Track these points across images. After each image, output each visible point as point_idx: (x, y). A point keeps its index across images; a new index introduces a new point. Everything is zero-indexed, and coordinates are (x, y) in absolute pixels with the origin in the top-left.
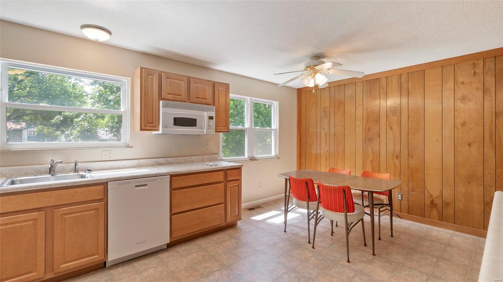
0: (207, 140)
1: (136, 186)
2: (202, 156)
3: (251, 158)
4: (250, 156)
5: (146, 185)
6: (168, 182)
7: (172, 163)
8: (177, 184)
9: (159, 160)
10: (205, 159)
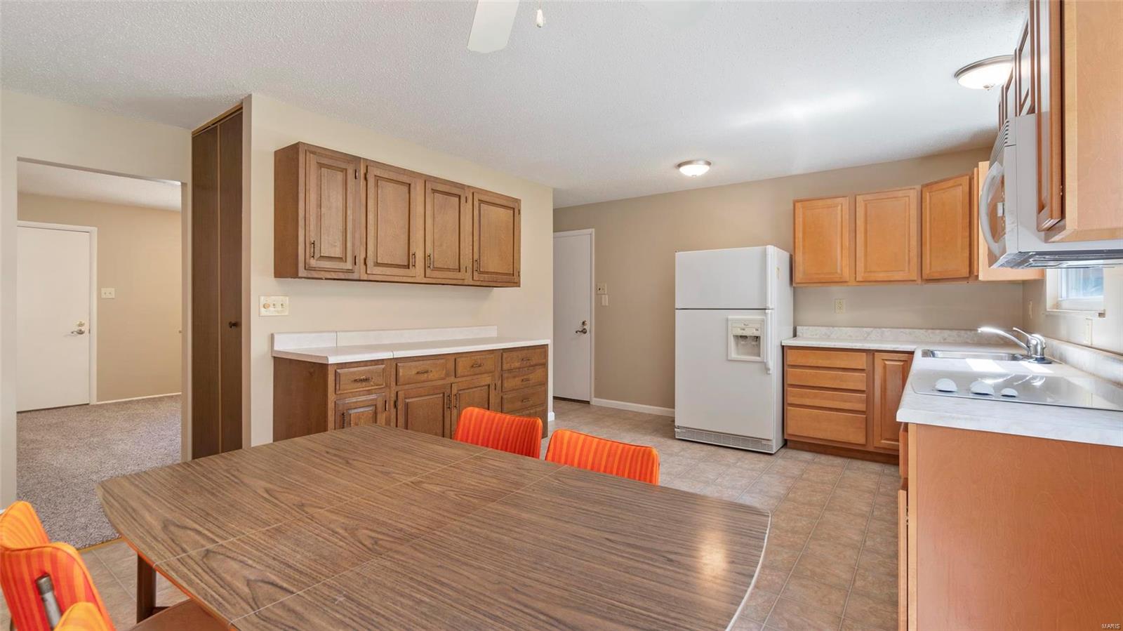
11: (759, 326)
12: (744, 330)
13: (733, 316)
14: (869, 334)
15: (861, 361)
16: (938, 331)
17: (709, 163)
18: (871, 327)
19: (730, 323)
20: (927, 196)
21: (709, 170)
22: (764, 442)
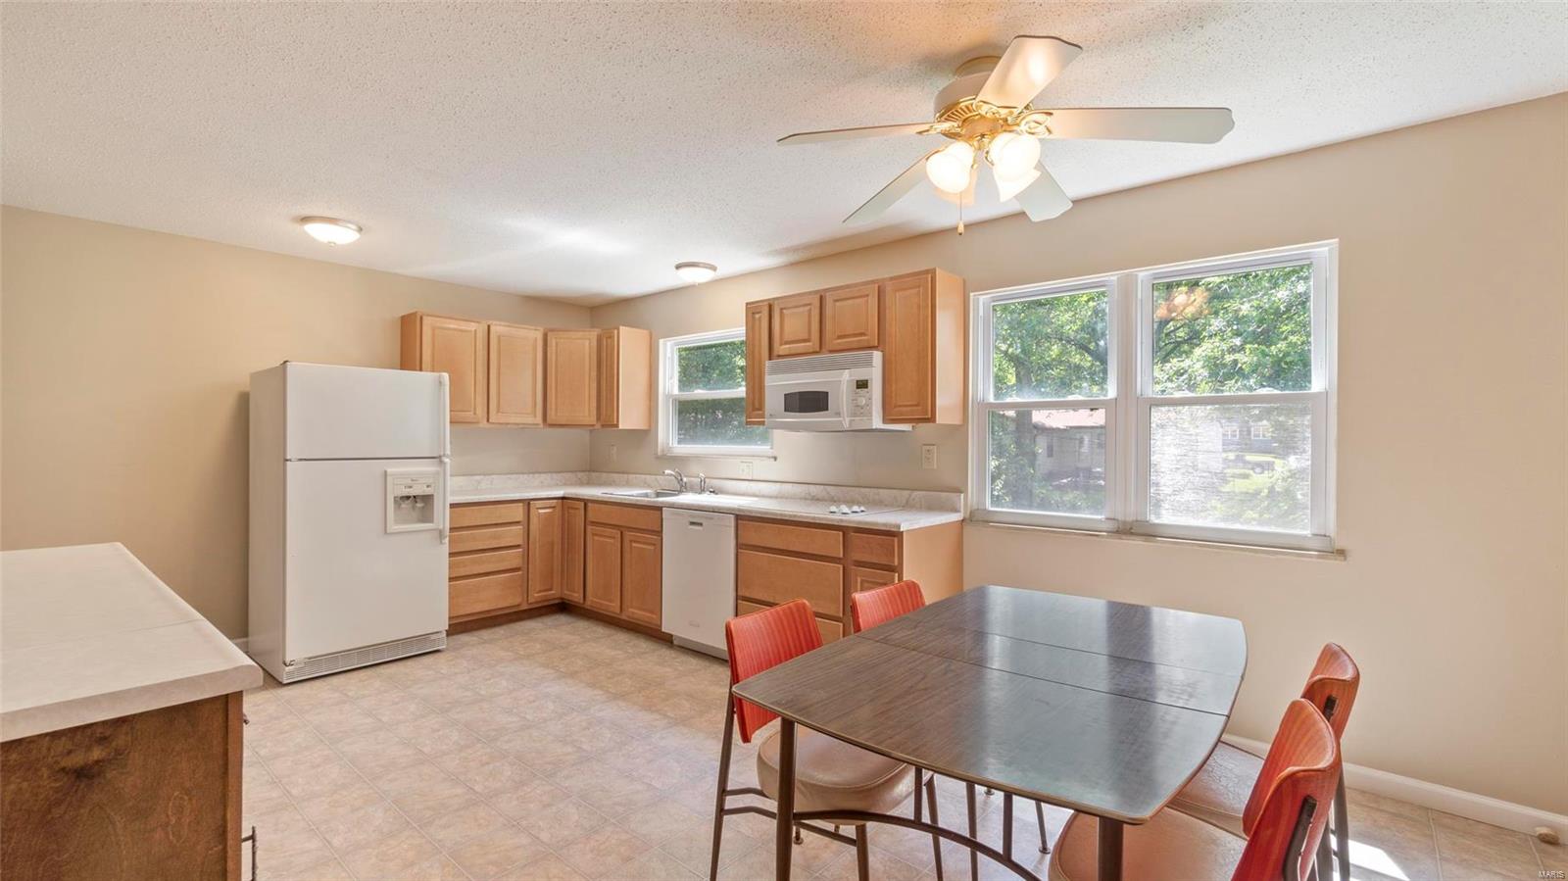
0: (928, 447)
1: (692, 523)
2: (908, 492)
3: (1125, 523)
4: (1120, 517)
5: (701, 524)
6: (730, 527)
7: (835, 499)
8: (753, 537)
9: (814, 490)
10: (914, 499)
11: (431, 481)
12: (411, 487)
13: (393, 468)
14: (479, 482)
15: (517, 512)
16: (537, 475)
17: (360, 230)
18: (480, 475)
19: (389, 478)
20: (552, 342)
21: (358, 240)
22: (433, 637)
